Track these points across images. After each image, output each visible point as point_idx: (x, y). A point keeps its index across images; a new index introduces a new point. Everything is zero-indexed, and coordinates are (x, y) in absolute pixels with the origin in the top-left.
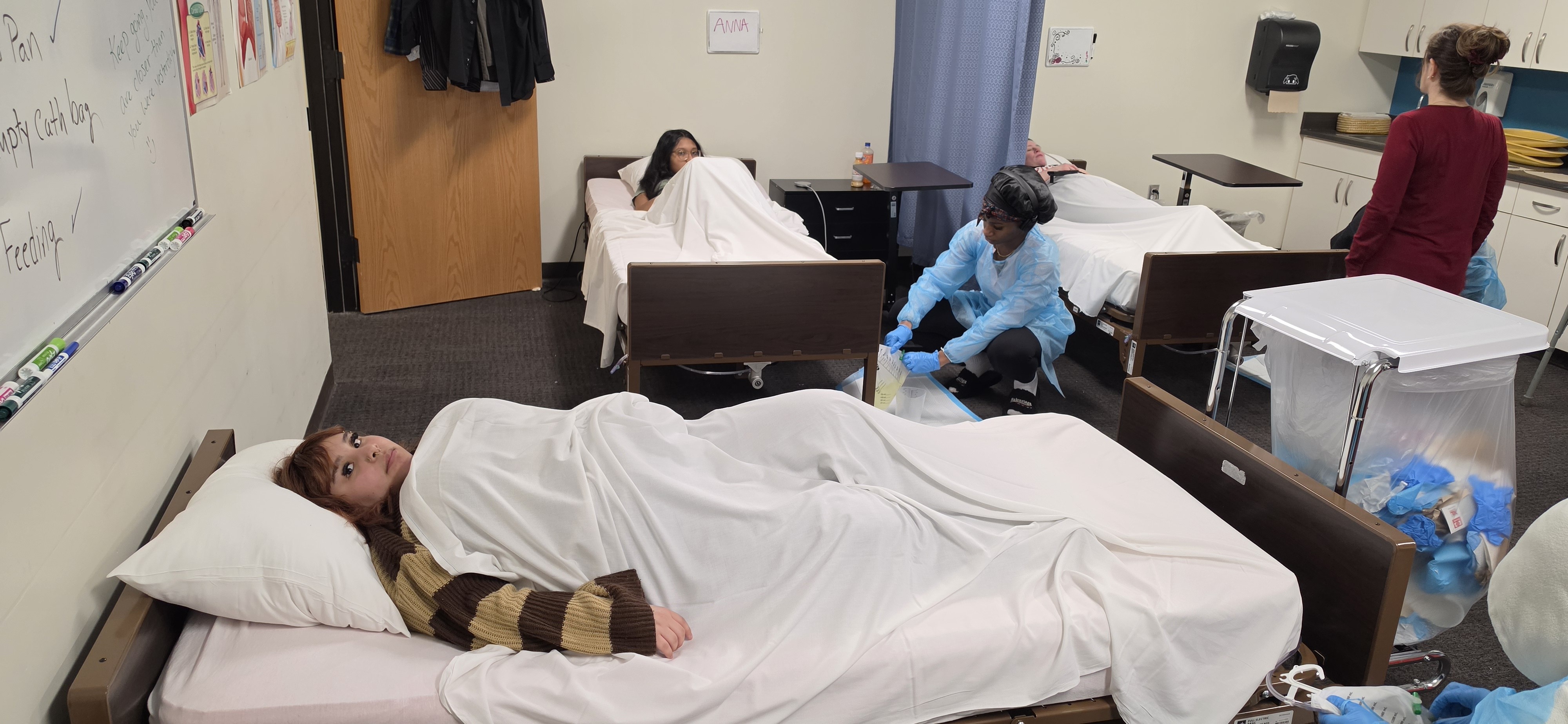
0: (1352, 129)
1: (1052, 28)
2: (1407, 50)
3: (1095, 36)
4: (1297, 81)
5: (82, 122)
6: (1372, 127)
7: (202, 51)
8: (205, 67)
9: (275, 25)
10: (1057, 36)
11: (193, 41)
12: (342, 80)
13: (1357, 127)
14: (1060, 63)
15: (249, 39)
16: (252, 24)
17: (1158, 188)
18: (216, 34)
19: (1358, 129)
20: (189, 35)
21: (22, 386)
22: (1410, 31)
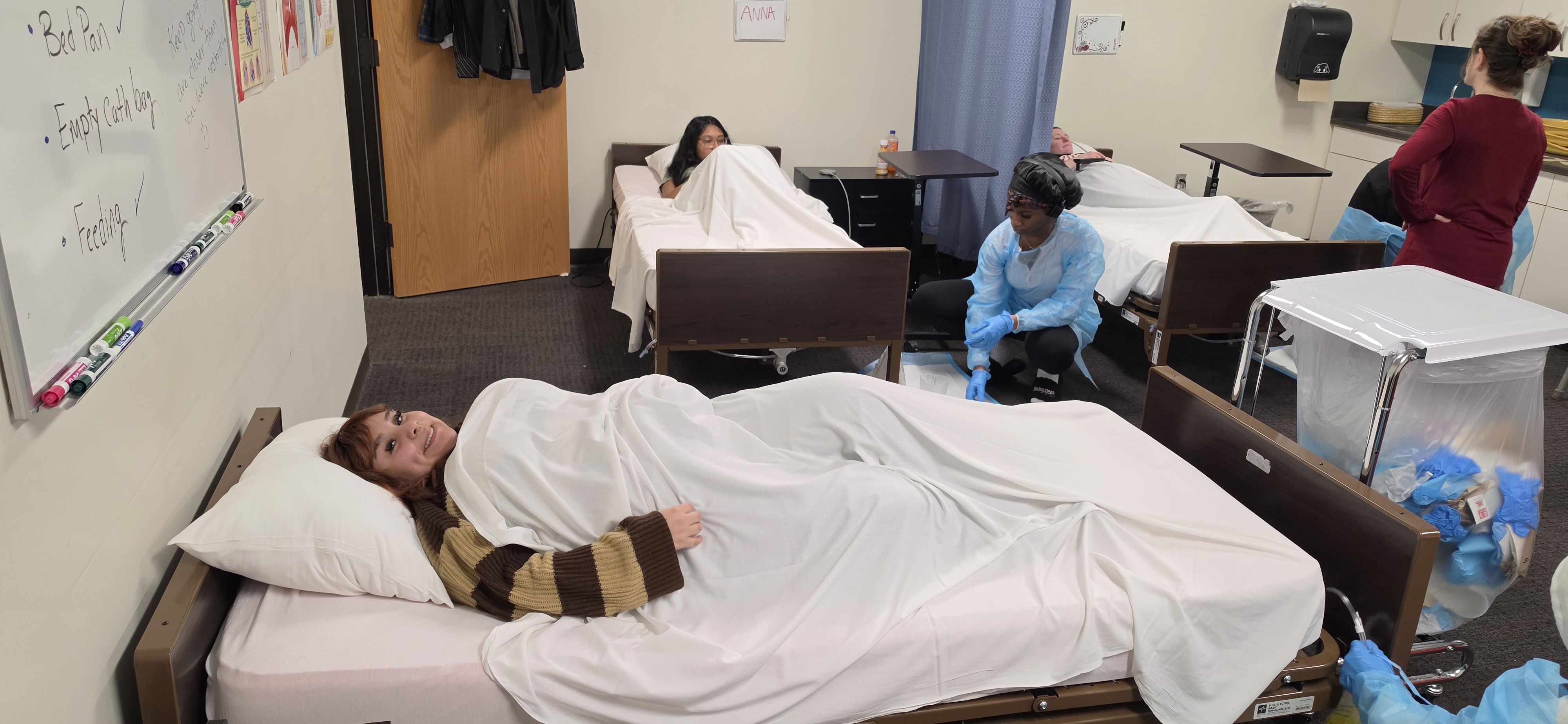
0: (1383, 118)
1: (1079, 15)
2: (1441, 39)
3: (1123, 23)
4: (1327, 69)
5: (145, 109)
6: (1404, 117)
7: (249, 39)
8: (252, 55)
9: (315, 13)
10: (1085, 23)
11: (242, 30)
12: (377, 67)
13: (1388, 116)
14: (1088, 51)
15: (292, 27)
16: (294, 13)
17: (1185, 177)
18: (261, 22)
19: (1390, 119)
20: (238, 24)
21: (95, 361)
22: (1444, 20)
